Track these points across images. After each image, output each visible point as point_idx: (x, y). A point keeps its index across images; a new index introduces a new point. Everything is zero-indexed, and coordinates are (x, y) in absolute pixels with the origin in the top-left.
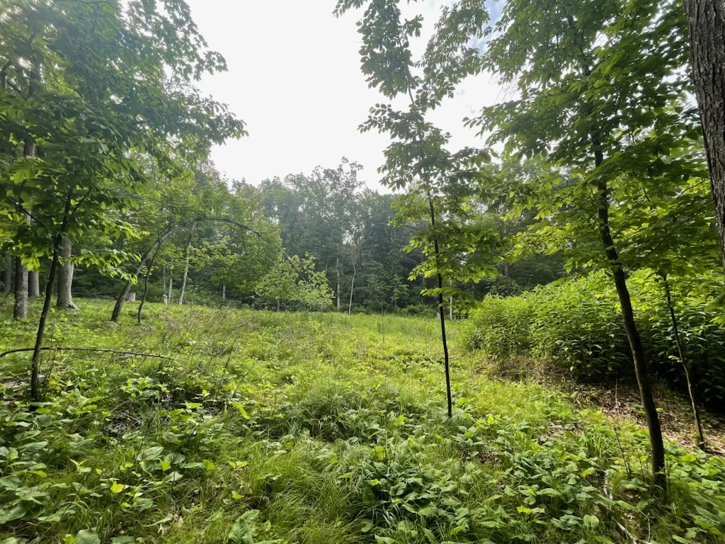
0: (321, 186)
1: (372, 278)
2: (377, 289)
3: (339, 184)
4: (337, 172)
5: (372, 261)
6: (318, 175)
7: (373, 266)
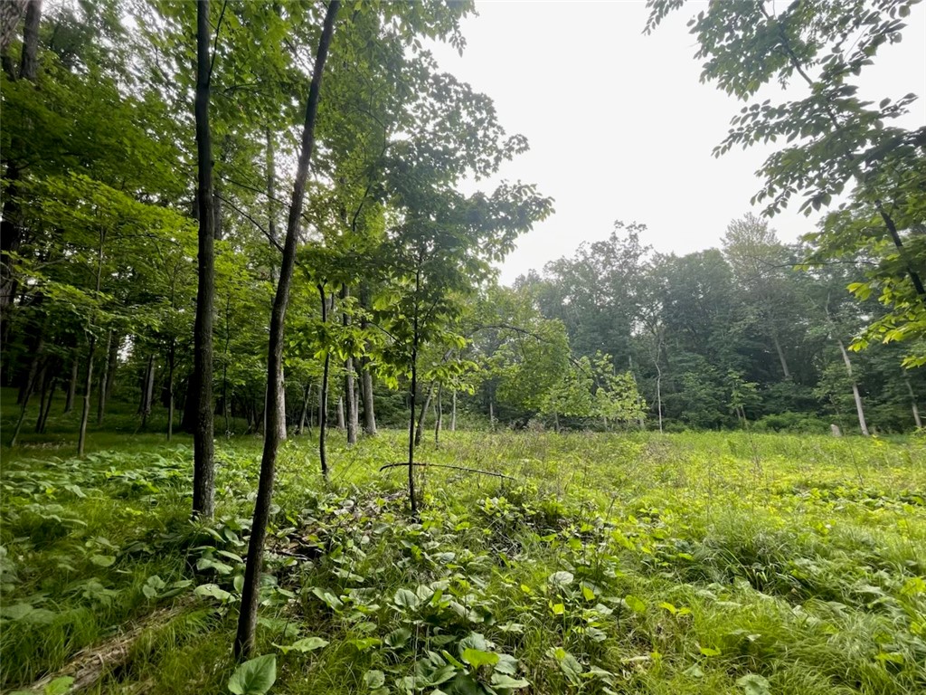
0: (589, 266)
1: (690, 379)
2: (702, 394)
3: (615, 257)
4: (611, 242)
5: (683, 353)
6: (583, 253)
7: (687, 361)
